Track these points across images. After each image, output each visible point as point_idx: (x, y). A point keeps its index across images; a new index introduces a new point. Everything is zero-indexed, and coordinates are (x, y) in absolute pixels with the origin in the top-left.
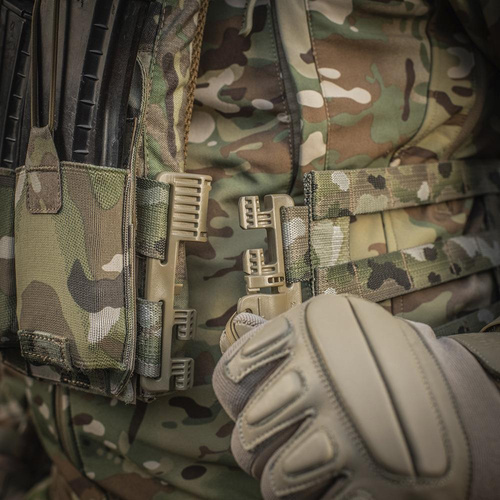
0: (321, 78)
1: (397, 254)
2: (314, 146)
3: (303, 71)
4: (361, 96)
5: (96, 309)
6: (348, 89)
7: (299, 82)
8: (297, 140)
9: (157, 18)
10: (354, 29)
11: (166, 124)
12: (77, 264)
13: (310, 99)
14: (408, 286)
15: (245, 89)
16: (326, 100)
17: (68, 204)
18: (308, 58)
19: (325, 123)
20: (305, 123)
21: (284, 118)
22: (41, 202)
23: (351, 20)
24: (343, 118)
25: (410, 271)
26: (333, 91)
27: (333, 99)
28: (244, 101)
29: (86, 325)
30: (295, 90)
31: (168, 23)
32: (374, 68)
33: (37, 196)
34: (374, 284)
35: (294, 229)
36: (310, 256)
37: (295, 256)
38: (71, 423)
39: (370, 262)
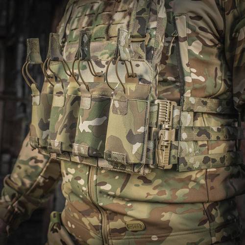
0: (191, 72)
2: (188, 94)
3: (187, 69)
4: (202, 79)
6: (198, 76)
7: (185, 73)
8: (182, 92)
9: (152, 52)
10: (201, 56)
11: (155, 86)
13: (188, 79)
14: (209, 138)
15: (165, 73)
16: (192, 79)
18: (188, 65)
19: (192, 87)
20: (186, 87)
21: (178, 84)
23: (201, 53)
24: (197, 86)
25: (211, 134)
26: (194, 77)
27: (194, 79)
28: (165, 77)
30: (183, 76)
31: (156, 53)
32: (206, 69)
33: (117, 109)
34: (199, 135)
35: (176, 112)
36: (179, 122)
37: (176, 121)
38: (96, 185)
39: (199, 128)
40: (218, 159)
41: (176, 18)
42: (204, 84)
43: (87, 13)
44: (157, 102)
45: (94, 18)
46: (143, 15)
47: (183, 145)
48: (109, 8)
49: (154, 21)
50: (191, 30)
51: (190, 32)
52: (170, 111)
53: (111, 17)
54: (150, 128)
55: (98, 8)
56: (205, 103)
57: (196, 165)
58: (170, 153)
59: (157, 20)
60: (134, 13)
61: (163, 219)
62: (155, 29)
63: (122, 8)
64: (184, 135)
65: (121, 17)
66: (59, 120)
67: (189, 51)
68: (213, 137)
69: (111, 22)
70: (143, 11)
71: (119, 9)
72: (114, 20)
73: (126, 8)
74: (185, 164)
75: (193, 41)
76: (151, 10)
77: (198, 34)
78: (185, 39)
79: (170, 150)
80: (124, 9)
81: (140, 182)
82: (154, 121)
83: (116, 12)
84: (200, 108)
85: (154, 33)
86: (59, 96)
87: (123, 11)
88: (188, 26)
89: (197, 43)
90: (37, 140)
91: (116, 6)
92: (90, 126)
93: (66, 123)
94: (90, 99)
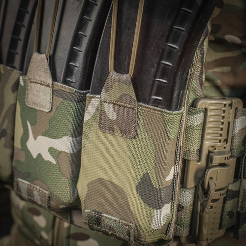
15: (220, 26)
22: (115, 127)
28: (219, 35)
29: (151, 217)
33: (111, 122)
37: (237, 141)
44: (201, 104)
52: (229, 123)
54: (186, 163)
58: (223, 207)
79: (224, 202)
82: (195, 147)
92: (52, 150)
93: (4, 127)
94: (49, 90)
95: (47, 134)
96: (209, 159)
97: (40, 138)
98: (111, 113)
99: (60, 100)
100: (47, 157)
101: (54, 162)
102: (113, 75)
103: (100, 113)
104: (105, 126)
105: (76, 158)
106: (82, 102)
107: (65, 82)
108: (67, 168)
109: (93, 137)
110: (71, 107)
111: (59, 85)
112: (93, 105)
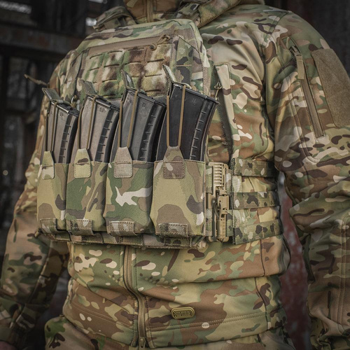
0: (238, 129)
1: (257, 193)
2: (236, 154)
3: (234, 126)
4: (249, 136)
5: (199, 213)
6: (245, 133)
7: (233, 131)
10: (245, 111)
12: (191, 196)
13: (236, 137)
14: (258, 205)
16: (240, 137)
17: (187, 174)
18: (234, 121)
19: (240, 146)
20: (234, 146)
21: (225, 143)
22: (173, 174)
23: (245, 107)
24: (245, 144)
25: (259, 200)
27: (242, 137)
29: (195, 219)
30: (230, 134)
32: (251, 126)
33: (170, 172)
34: (249, 202)
35: (228, 177)
36: (231, 188)
37: (228, 186)
38: (135, 266)
39: (248, 194)
40: (269, 228)
41: (217, 67)
42: (252, 142)
43: (108, 64)
44: (210, 164)
45: (118, 69)
46: (185, 65)
47: (236, 213)
48: (137, 58)
49: (199, 71)
50: (235, 81)
51: (233, 83)
52: (224, 175)
53: (142, 68)
55: (123, 58)
56: (250, 166)
57: (250, 237)
58: (226, 223)
59: (202, 70)
60: (172, 62)
61: (216, 302)
62: (202, 80)
63: (156, 58)
64: (237, 203)
65: (156, 69)
66: (87, 194)
67: (234, 104)
68: (261, 204)
69: (143, 73)
70: (185, 60)
71: (152, 59)
72: (146, 71)
73: (163, 57)
74: (241, 235)
75: (238, 93)
76: (195, 59)
77: (242, 85)
78: (229, 91)
79: (226, 220)
80: (158, 58)
81: (192, 256)
82: (210, 186)
83: (148, 62)
84: (246, 172)
85: (201, 85)
86: (82, 165)
87: (157, 61)
88: (232, 76)
89: (242, 96)
90: (54, 221)
91: (147, 55)
92: (133, 198)
93: (96, 197)
94: (130, 165)
95: (129, 190)
96: (217, 192)
97: (125, 194)
98: (170, 168)
99: (137, 169)
100: (131, 203)
101: (136, 204)
102: (169, 148)
103: (164, 169)
104: (167, 175)
105: (149, 200)
106: (152, 168)
107: (139, 159)
108: (144, 206)
109: (160, 184)
110: (144, 172)
111: (136, 161)
112: (158, 166)
